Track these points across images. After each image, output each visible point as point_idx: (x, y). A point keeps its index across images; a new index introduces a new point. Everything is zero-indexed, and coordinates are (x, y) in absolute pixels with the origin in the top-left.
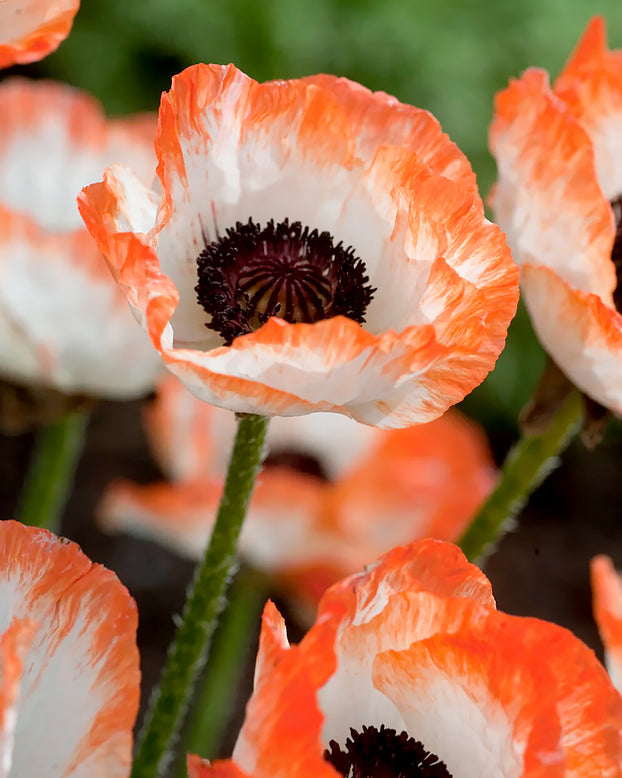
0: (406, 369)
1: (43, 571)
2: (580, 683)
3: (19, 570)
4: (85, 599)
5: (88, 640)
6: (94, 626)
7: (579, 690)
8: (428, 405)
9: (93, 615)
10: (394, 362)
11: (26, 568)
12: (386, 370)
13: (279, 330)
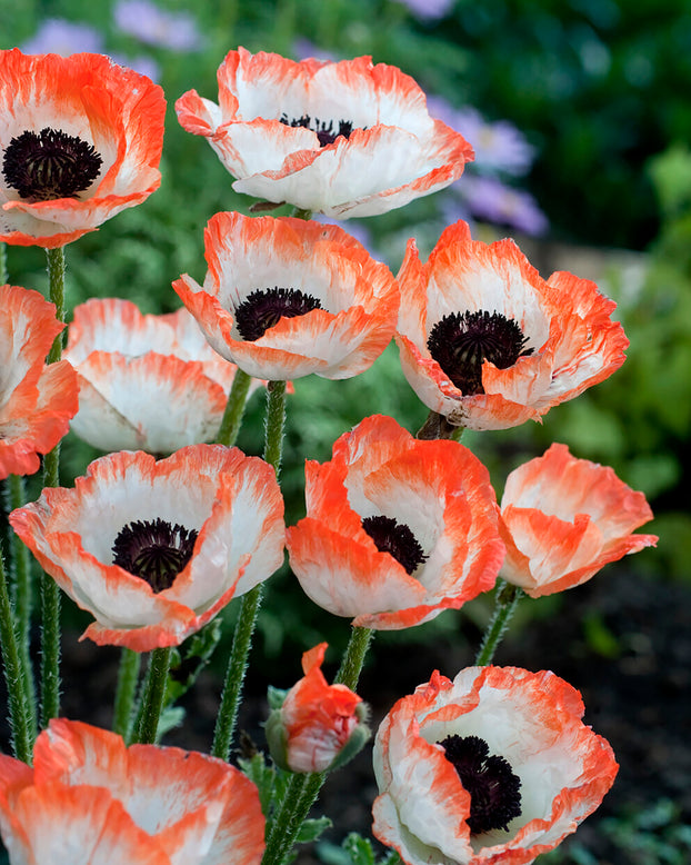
0: (352, 336)
1: (221, 466)
2: (465, 468)
3: (209, 468)
4: (246, 471)
5: (251, 491)
6: (253, 484)
7: (466, 471)
8: (366, 360)
9: (250, 479)
10: (345, 334)
11: (212, 466)
12: (342, 339)
13: (286, 322)
